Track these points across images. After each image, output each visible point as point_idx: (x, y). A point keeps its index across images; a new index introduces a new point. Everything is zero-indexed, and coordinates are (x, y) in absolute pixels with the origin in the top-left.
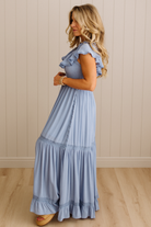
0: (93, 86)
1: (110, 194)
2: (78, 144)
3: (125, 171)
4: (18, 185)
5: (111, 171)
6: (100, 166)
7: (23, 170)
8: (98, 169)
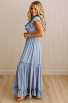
0: (43, 35)
1: (48, 87)
2: (36, 63)
3: (55, 76)
4: (7, 83)
5: (49, 76)
6: (44, 74)
7: (9, 76)
8: (43, 76)
